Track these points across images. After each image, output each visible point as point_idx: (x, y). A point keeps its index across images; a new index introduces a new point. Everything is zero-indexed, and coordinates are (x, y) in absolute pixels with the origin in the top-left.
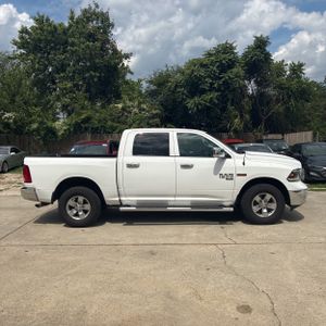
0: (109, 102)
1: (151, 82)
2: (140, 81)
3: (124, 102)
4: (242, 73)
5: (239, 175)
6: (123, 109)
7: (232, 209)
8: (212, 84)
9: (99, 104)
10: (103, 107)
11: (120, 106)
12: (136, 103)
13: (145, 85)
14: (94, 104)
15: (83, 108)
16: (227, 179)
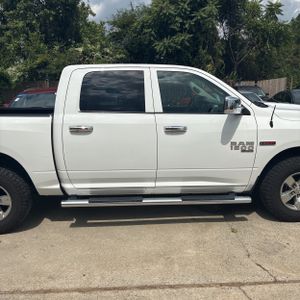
0: (68, 45)
1: (114, 23)
2: (102, 24)
3: (85, 46)
4: (215, 11)
6: (84, 53)
7: (248, 199)
8: (182, 24)
9: (57, 48)
10: (61, 50)
11: (81, 50)
12: (99, 46)
13: (107, 27)
15: (37, 52)
16: (243, 151)
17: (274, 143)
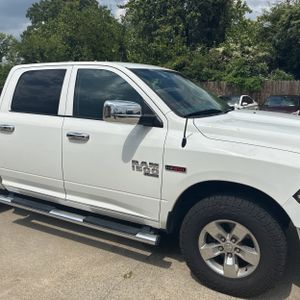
0: (210, 46)
3: (227, 46)
5: (169, 168)
6: (224, 53)
11: (221, 50)
14: (194, 49)
16: (146, 174)
17: (183, 170)
